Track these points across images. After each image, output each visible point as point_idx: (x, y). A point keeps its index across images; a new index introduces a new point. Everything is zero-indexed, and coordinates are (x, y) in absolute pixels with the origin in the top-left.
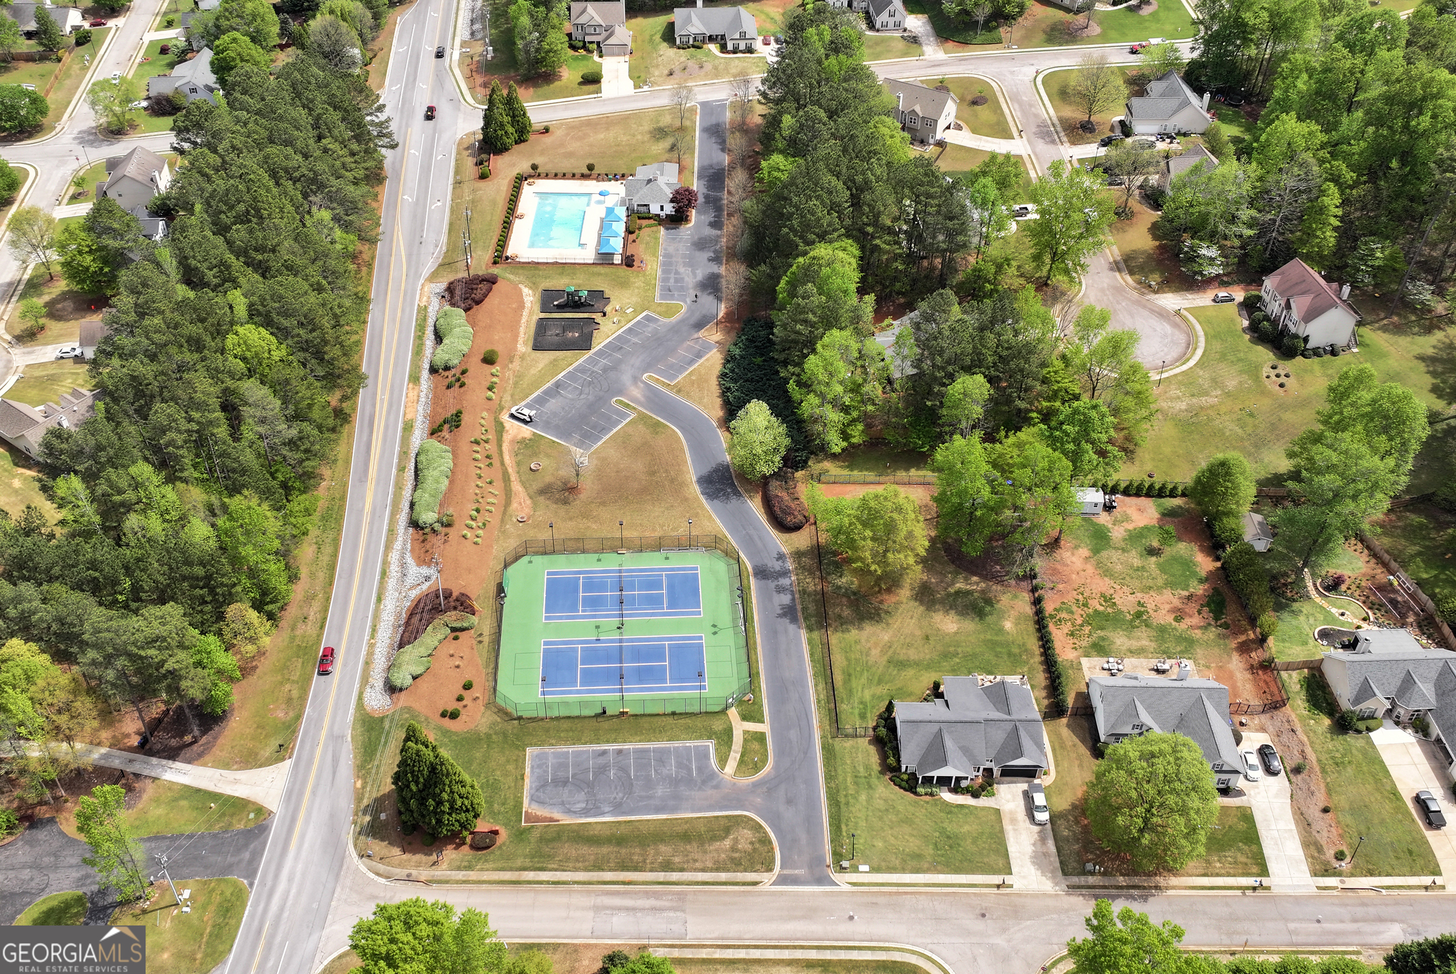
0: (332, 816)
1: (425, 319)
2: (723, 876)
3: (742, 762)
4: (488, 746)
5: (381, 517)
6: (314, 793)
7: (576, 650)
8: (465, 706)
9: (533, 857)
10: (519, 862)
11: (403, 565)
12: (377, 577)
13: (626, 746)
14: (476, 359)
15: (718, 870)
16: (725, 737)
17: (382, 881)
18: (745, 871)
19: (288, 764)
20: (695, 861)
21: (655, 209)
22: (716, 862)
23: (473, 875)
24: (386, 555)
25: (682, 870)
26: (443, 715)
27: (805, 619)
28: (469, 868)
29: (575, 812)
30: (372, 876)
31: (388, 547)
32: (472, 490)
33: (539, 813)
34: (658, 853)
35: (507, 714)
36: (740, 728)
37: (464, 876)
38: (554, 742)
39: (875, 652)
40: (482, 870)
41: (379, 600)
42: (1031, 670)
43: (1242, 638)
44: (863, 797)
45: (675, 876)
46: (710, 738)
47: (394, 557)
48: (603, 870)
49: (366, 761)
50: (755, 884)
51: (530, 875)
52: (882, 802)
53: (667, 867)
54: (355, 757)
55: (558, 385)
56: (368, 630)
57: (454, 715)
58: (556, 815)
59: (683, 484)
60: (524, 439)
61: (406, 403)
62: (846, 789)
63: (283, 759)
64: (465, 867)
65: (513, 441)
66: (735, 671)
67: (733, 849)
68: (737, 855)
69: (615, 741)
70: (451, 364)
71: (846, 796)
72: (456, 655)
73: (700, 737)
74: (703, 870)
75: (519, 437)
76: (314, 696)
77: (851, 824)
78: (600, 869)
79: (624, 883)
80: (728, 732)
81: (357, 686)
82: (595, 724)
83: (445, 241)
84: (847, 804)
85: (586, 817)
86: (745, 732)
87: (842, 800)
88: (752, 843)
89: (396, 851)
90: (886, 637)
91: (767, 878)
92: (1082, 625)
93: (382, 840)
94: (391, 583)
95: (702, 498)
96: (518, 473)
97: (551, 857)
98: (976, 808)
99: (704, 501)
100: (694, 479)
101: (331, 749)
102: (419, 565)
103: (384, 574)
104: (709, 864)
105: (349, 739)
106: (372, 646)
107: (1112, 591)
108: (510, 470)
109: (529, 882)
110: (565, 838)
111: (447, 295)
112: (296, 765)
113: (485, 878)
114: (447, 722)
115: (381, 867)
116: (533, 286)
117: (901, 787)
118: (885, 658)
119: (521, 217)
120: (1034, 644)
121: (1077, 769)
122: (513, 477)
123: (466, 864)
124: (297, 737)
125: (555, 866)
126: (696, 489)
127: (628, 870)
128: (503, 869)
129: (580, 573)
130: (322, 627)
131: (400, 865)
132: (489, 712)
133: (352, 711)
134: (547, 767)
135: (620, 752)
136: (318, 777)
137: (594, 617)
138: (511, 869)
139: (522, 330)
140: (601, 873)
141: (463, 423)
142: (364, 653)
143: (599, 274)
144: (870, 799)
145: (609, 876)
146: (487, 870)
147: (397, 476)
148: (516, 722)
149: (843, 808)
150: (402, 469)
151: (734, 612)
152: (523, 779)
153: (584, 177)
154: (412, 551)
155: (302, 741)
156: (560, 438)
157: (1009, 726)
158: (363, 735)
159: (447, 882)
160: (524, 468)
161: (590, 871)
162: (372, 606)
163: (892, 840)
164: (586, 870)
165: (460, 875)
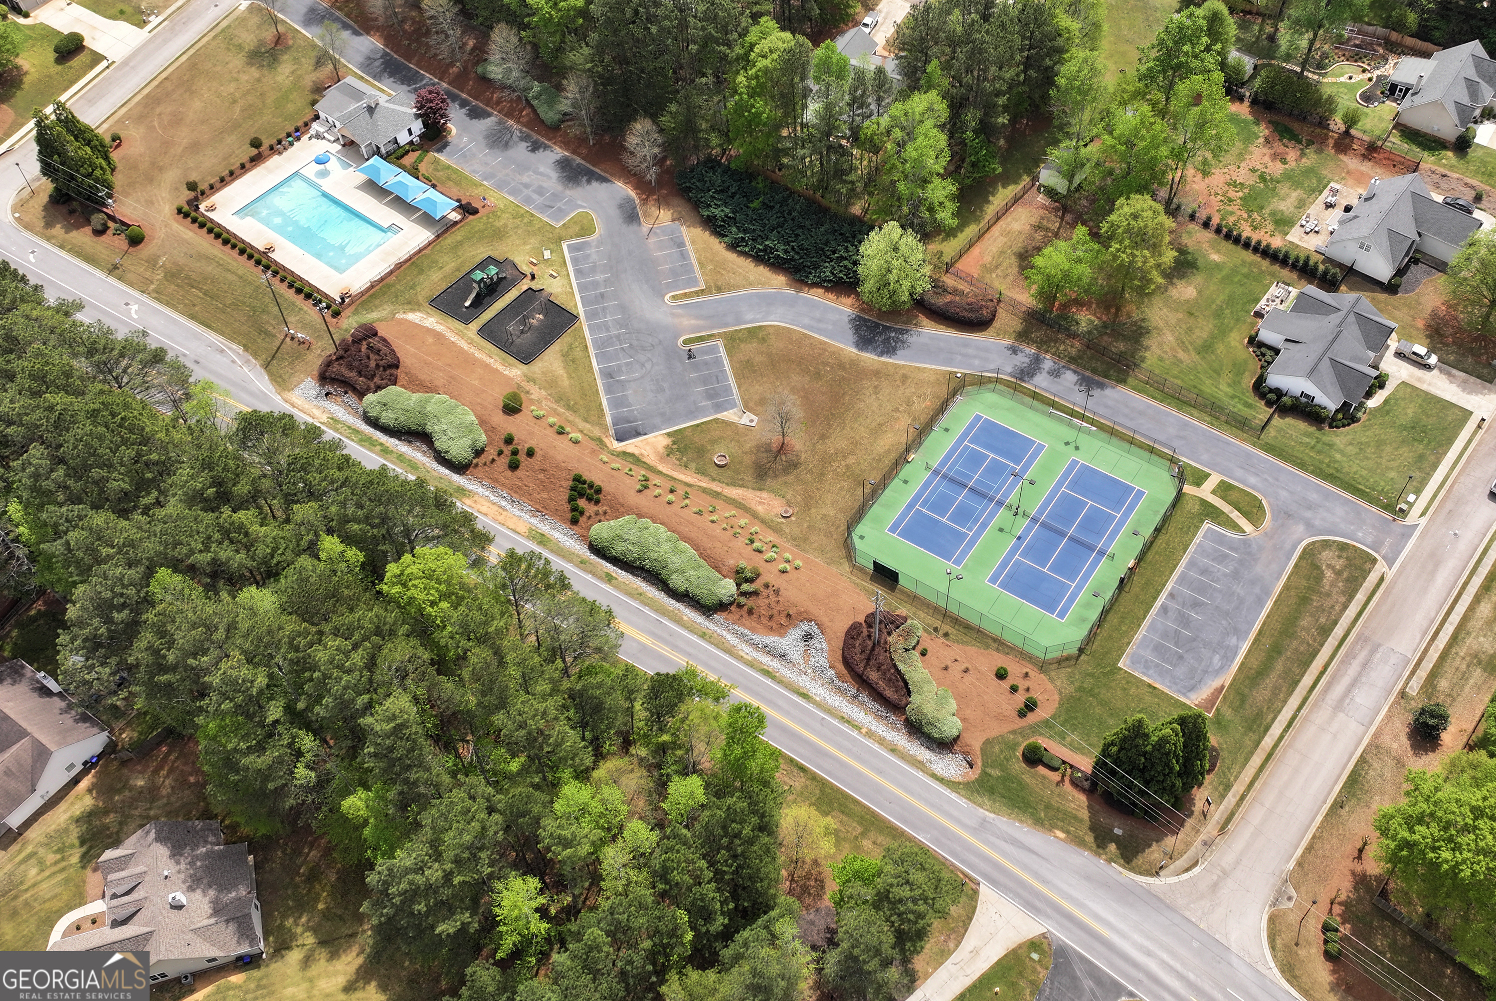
0: (1088, 878)
1: (356, 431)
2: (1360, 597)
3: (1246, 514)
4: (1092, 696)
5: (672, 633)
6: (1045, 882)
7: (1018, 563)
8: (1028, 690)
9: (1250, 729)
10: (1248, 742)
11: (767, 650)
12: (769, 682)
13: (1169, 586)
14: (499, 419)
15: (1351, 598)
16: (1209, 512)
17: (1196, 870)
18: (1365, 578)
19: (986, 891)
20: (1333, 607)
21: (404, 139)
22: (1343, 593)
23: (1238, 788)
24: (740, 658)
25: (1335, 623)
26: (1022, 714)
27: (1106, 377)
28: (1228, 787)
29: (1222, 668)
30: (1186, 876)
31: (730, 651)
32: (717, 530)
33: (1204, 696)
34: (1307, 630)
35: (1068, 658)
36: (1206, 491)
37: (1234, 796)
38: (1126, 640)
39: (1181, 355)
40: (1236, 778)
41: (805, 696)
42: (1273, 275)
43: (1331, 142)
44: (1338, 456)
45: (1339, 631)
46: (1202, 522)
47: (746, 650)
48: (1299, 681)
49: (1032, 814)
50: (1382, 579)
51: (1268, 742)
52: (1350, 447)
53: (1325, 632)
54: (1021, 821)
55: (608, 375)
56: (845, 728)
57: (1030, 706)
58: (1216, 683)
59: (854, 363)
60: (667, 447)
61: (495, 520)
62: (1321, 462)
63: (976, 892)
64: (1225, 790)
65: (661, 459)
66: (1138, 460)
67: (1338, 573)
68: (1345, 575)
69: (1158, 593)
70: (480, 444)
71: (1328, 466)
72: (949, 663)
73: (1198, 528)
74: (1345, 607)
75: (661, 450)
76: (905, 822)
77: (1360, 480)
78: (1296, 683)
79: (1322, 673)
80: (1204, 503)
81: (920, 775)
82: (1128, 596)
83: (221, 338)
84: (1337, 470)
85: (1232, 661)
86: (1214, 492)
87: (1331, 471)
88: (1339, 557)
89: (1170, 841)
90: (1169, 338)
91: (1381, 567)
92: (1250, 217)
93: (1150, 846)
94: (786, 673)
95: (884, 359)
96: (714, 480)
97: (1259, 715)
98: (1393, 393)
99: (891, 360)
100: (855, 350)
101: (993, 839)
102: (782, 635)
103: (767, 673)
104: (1343, 599)
105: (992, 815)
106: (870, 734)
107: (1228, 177)
108: (704, 485)
109: (1276, 746)
110: (1246, 691)
111: (329, 388)
112: (994, 882)
113: (1248, 780)
114: (1031, 718)
115: (1181, 863)
116: (413, 305)
117: (1344, 426)
118: (1193, 354)
119: (270, 249)
120: (1248, 256)
121: (1397, 312)
122: (716, 487)
123: (1221, 788)
124: (953, 864)
125: (1271, 716)
126: (869, 358)
127: (1311, 662)
128: (1247, 760)
129: (910, 506)
130: (802, 769)
131: (1188, 845)
132: (1053, 674)
133: (953, 796)
134: (1152, 661)
135: (1171, 595)
136: (1025, 867)
137: (984, 526)
138: (1252, 753)
139: (478, 355)
140: (1301, 684)
141: (598, 483)
142: (876, 747)
143: (461, 243)
144: (1342, 452)
145: (1307, 680)
146: (1240, 773)
147: (616, 587)
148: (1083, 657)
149: (1341, 476)
150: (609, 579)
151: (1060, 420)
152: (1155, 688)
153: (257, 160)
154: (753, 630)
155: (963, 862)
156: (696, 418)
157: (1352, 318)
158: (994, 801)
159: (1232, 815)
160: (714, 471)
161: (1293, 691)
162: (810, 707)
163: (1394, 464)
164: (1290, 693)
165: (1231, 798)
